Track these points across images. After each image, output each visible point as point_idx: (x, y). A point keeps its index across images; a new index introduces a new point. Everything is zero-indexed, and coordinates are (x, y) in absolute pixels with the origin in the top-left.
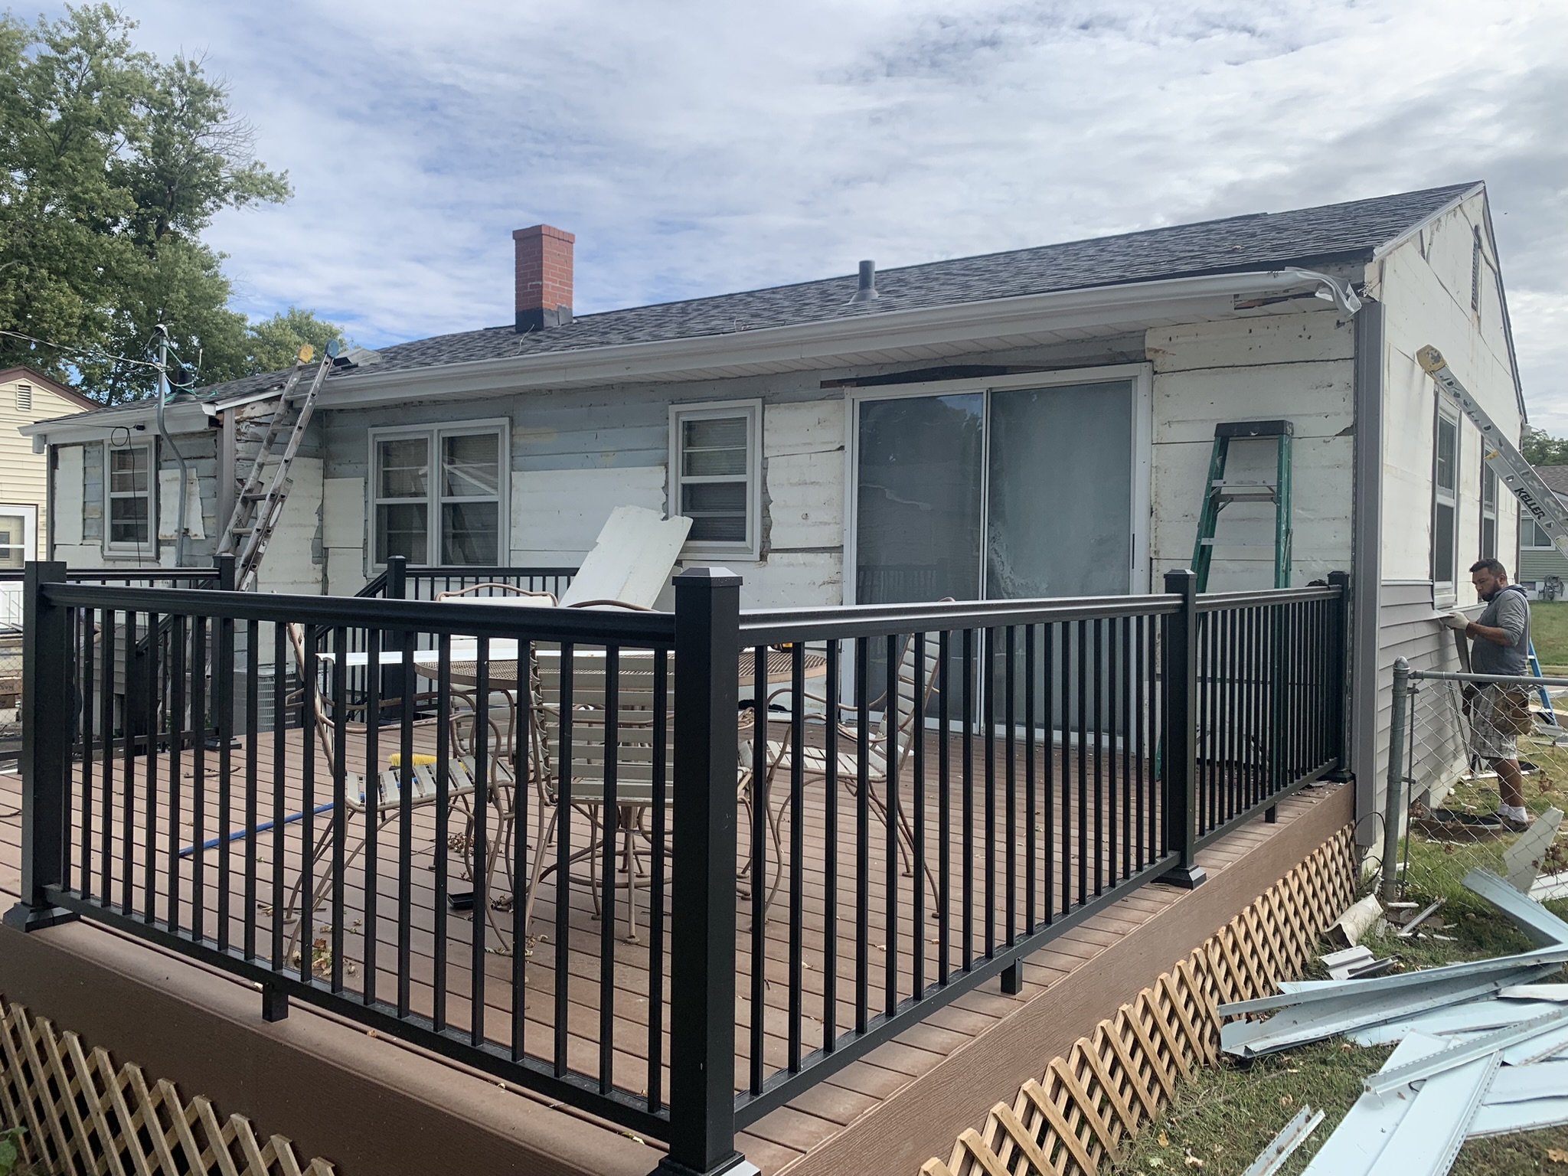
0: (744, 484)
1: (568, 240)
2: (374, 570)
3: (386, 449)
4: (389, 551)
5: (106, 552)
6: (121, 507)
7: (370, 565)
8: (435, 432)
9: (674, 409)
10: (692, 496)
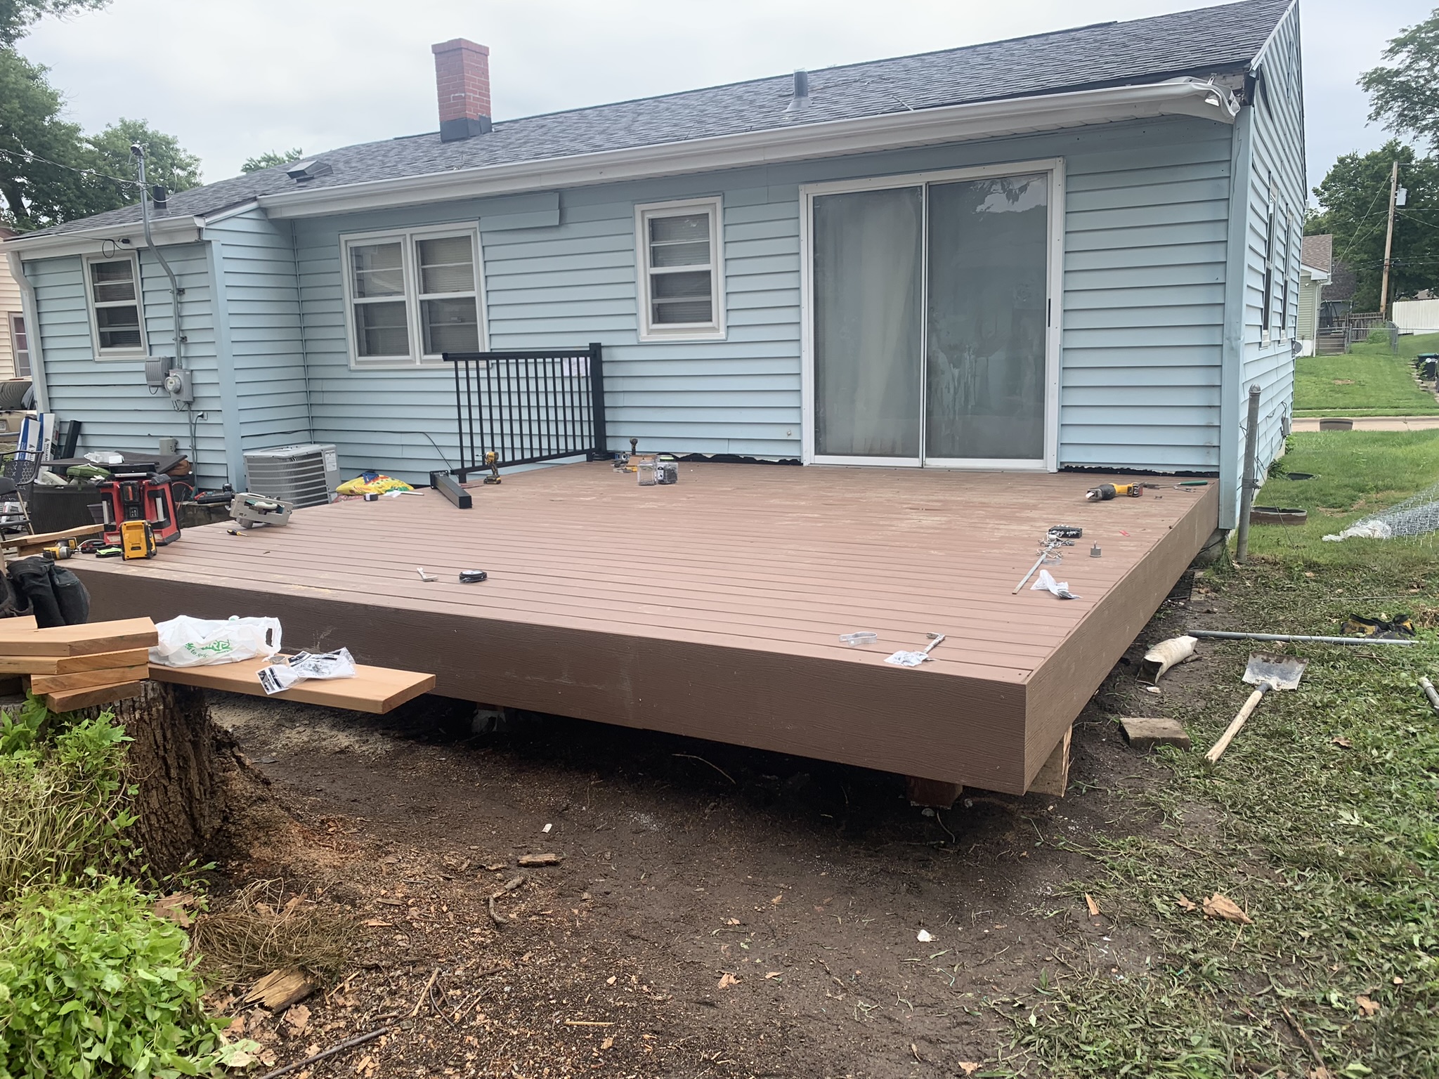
0: (708, 273)
1: (482, 52)
2: (357, 363)
3: (357, 254)
4: (368, 346)
5: (97, 358)
6: (105, 317)
7: (353, 359)
8: (408, 237)
9: (639, 208)
10: (659, 284)
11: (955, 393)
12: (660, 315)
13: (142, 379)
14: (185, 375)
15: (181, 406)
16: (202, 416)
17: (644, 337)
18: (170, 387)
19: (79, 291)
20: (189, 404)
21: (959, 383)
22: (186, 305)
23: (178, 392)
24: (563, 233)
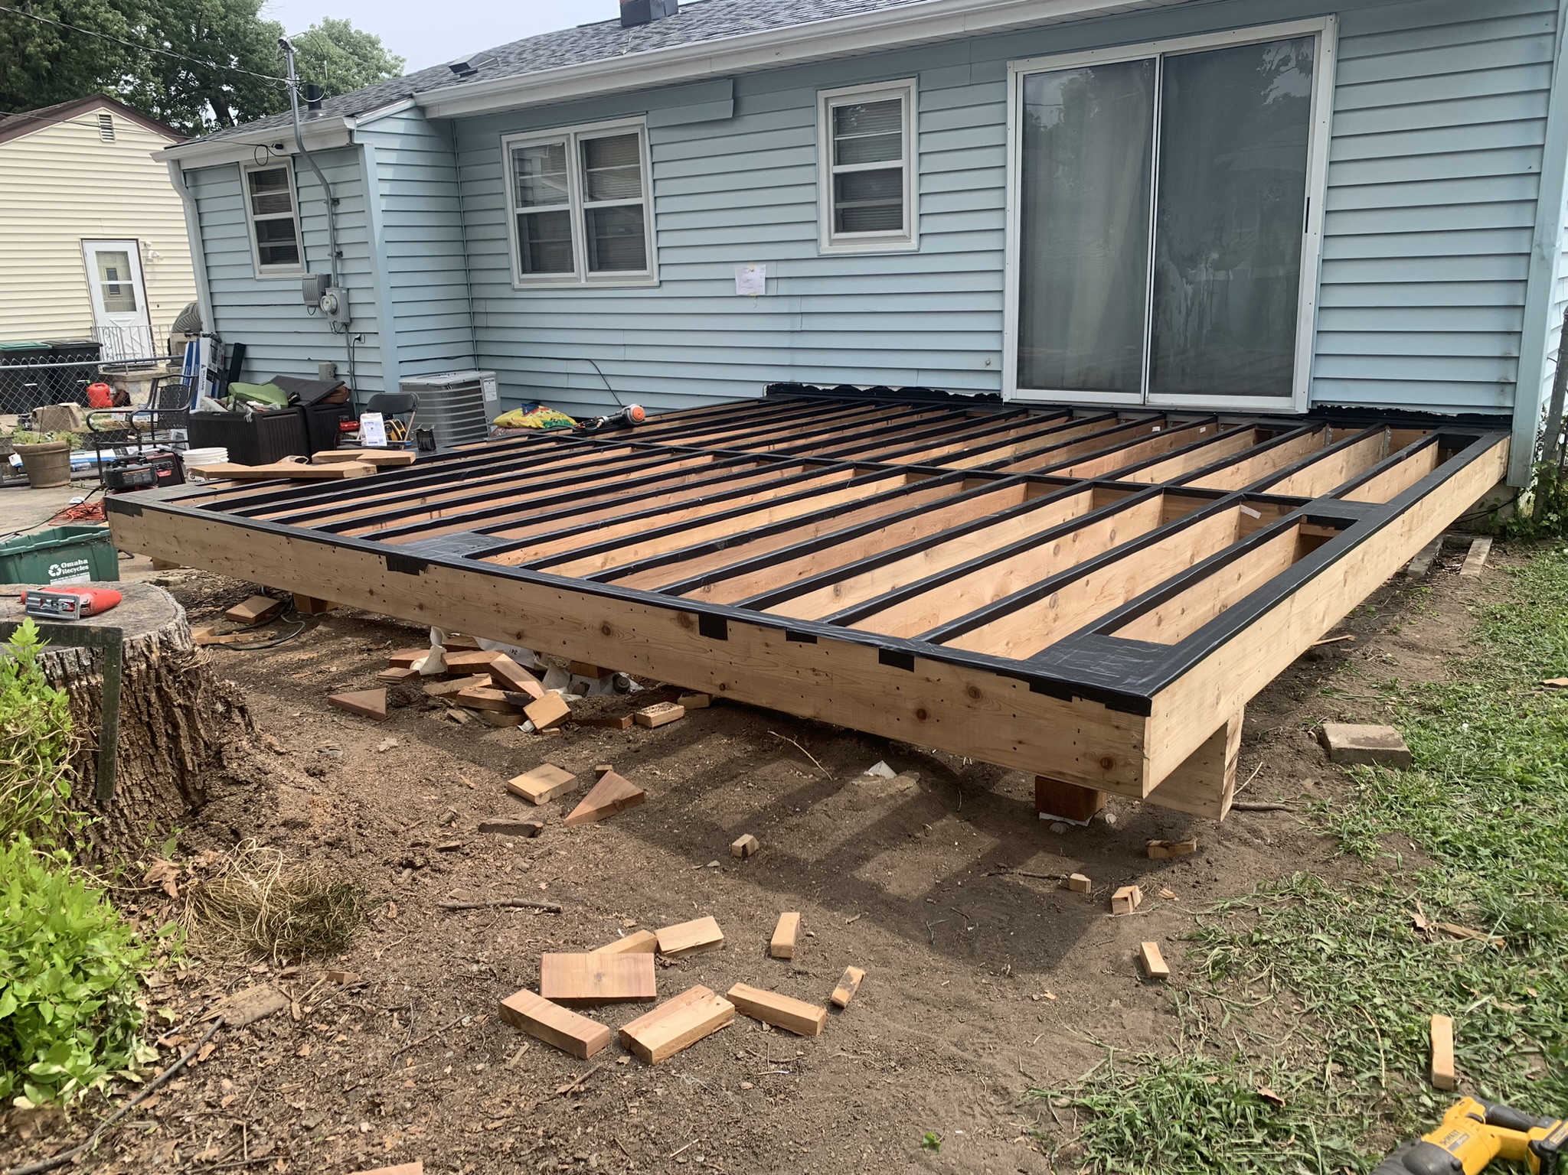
2: (521, 281)
3: (520, 157)
4: (533, 262)
5: (258, 276)
6: (265, 231)
7: (516, 276)
8: (571, 136)
9: (822, 95)
10: (843, 185)
11: (1188, 314)
12: (844, 222)
13: (299, 298)
14: (341, 294)
15: (338, 327)
16: (359, 339)
17: (826, 249)
18: (326, 307)
19: (237, 202)
20: (346, 325)
21: (1192, 303)
22: (341, 217)
23: (334, 312)
24: (739, 127)
